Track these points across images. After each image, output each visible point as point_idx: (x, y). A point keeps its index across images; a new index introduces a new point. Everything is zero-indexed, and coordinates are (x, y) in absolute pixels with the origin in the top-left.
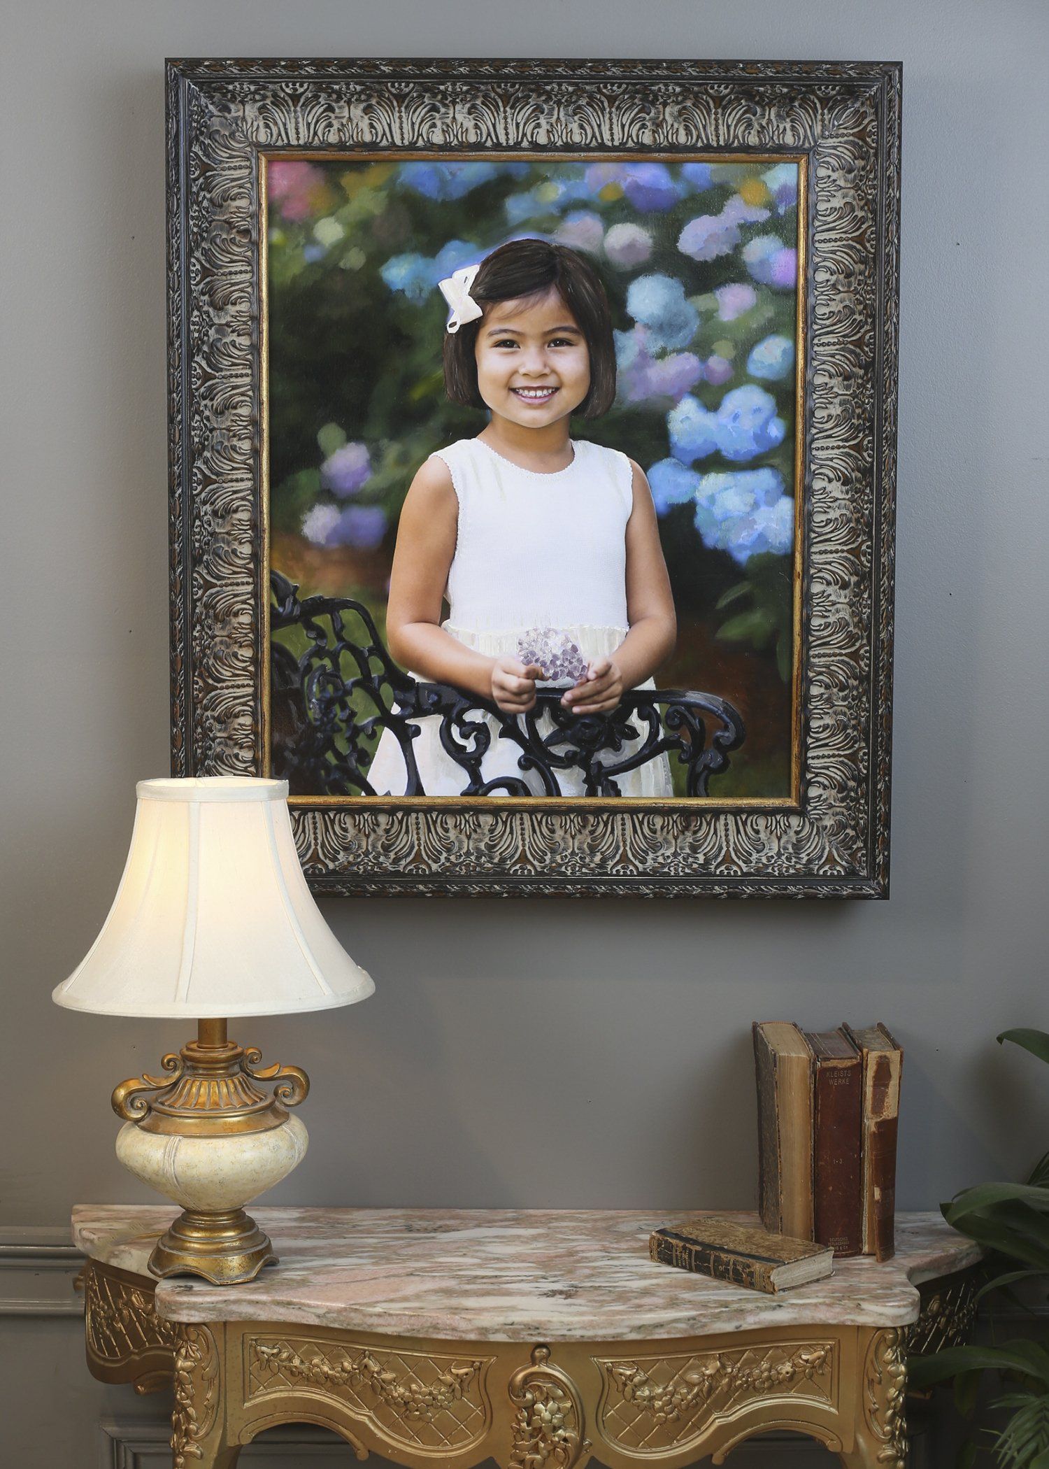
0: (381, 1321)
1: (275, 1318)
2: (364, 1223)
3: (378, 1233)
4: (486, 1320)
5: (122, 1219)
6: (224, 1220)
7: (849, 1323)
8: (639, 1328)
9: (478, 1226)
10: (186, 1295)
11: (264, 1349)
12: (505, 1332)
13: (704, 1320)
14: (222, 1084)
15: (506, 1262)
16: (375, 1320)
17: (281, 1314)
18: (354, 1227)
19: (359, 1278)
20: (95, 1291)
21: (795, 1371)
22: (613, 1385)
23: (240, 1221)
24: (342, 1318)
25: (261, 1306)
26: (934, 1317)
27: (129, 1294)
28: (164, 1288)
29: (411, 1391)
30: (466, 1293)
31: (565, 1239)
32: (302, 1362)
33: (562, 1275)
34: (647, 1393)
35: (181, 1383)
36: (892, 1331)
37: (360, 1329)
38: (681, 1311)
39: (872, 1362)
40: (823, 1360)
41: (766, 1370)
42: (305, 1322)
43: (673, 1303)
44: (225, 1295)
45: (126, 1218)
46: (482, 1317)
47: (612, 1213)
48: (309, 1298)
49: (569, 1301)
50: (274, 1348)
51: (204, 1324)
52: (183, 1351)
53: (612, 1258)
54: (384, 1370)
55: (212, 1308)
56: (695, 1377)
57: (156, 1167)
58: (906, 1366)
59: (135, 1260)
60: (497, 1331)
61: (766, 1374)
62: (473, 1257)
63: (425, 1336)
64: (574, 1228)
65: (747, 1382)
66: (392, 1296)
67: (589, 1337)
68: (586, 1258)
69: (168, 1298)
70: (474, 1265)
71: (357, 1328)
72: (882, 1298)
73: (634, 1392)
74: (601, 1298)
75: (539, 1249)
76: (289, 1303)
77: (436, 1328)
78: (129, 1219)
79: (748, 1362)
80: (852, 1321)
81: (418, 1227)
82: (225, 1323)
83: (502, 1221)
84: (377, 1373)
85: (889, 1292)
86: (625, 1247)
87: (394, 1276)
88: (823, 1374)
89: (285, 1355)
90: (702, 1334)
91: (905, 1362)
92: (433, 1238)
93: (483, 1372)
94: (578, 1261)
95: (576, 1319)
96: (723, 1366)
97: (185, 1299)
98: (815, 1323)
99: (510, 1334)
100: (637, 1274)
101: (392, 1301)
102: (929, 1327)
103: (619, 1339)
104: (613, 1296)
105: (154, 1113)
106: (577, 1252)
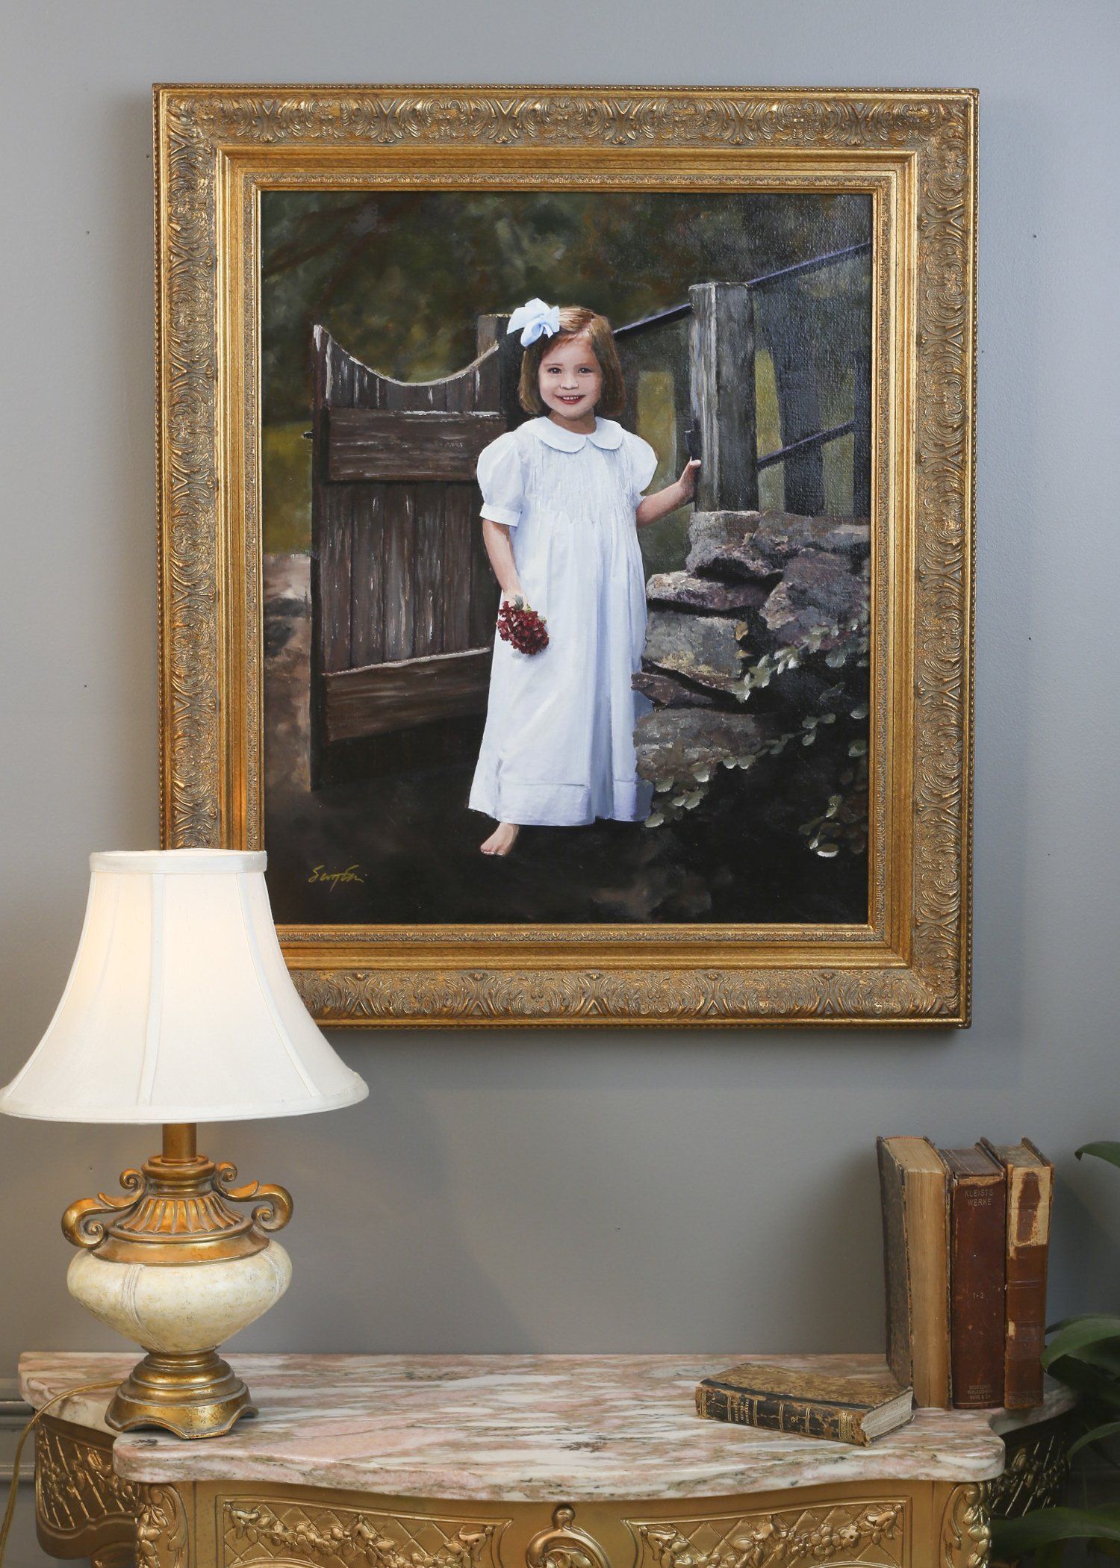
0: (376, 1478)
1: (253, 1476)
2: (358, 1370)
3: (374, 1381)
4: (500, 1477)
5: (76, 1367)
6: (193, 1364)
7: (923, 1478)
8: (679, 1484)
9: (491, 1373)
10: (150, 1450)
11: (241, 1514)
12: (521, 1490)
13: (754, 1475)
14: (191, 1204)
15: (523, 1412)
16: (370, 1478)
17: (259, 1472)
18: (346, 1374)
19: (351, 1431)
20: (45, 1452)
21: (860, 1535)
22: (649, 1551)
23: (212, 1363)
24: (331, 1476)
25: (235, 1462)
26: (1021, 1473)
27: (85, 1454)
28: (124, 1443)
29: (411, 1560)
30: (476, 1447)
31: (591, 1386)
32: (285, 1529)
33: (588, 1426)
34: (688, 1561)
35: (144, 1554)
36: (972, 1487)
37: (352, 1488)
38: (727, 1464)
39: (950, 1523)
40: (893, 1522)
41: (826, 1534)
42: (288, 1481)
43: (718, 1456)
44: (194, 1450)
45: (82, 1367)
46: (493, 1473)
47: (645, 1358)
48: (293, 1452)
49: (597, 1454)
50: (252, 1512)
51: (170, 1484)
52: (146, 1517)
53: (646, 1407)
54: (380, 1537)
55: (180, 1465)
56: (744, 1543)
57: (112, 1300)
58: (991, 1528)
59: (90, 1414)
60: (512, 1489)
61: (826, 1539)
62: (484, 1406)
63: (429, 1496)
64: (601, 1374)
65: (804, 1548)
66: (390, 1450)
67: (620, 1496)
68: (616, 1407)
69: (128, 1454)
70: (485, 1416)
71: (348, 1488)
72: (961, 1448)
73: (673, 1560)
74: (635, 1451)
75: (561, 1397)
76: (270, 1459)
77: (441, 1486)
78: (85, 1367)
79: (806, 1525)
80: (927, 1475)
81: (421, 1375)
82: (195, 1483)
83: (518, 1367)
84: (372, 1540)
85: (969, 1441)
86: (661, 1395)
87: (391, 1428)
88: (892, 1538)
89: (264, 1521)
90: (751, 1491)
91: (988, 1524)
92: (438, 1386)
93: (496, 1537)
94: (607, 1411)
95: (604, 1474)
96: (777, 1530)
97: (147, 1455)
98: (883, 1477)
99: (528, 1492)
100: (674, 1424)
101: (389, 1455)
102: (1014, 1485)
103: (655, 1498)
104: (648, 1449)
105: (111, 1239)
106: (606, 1400)
